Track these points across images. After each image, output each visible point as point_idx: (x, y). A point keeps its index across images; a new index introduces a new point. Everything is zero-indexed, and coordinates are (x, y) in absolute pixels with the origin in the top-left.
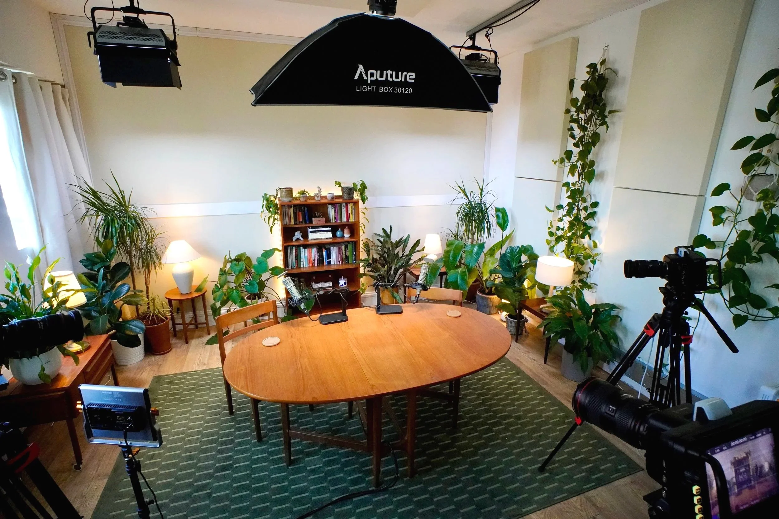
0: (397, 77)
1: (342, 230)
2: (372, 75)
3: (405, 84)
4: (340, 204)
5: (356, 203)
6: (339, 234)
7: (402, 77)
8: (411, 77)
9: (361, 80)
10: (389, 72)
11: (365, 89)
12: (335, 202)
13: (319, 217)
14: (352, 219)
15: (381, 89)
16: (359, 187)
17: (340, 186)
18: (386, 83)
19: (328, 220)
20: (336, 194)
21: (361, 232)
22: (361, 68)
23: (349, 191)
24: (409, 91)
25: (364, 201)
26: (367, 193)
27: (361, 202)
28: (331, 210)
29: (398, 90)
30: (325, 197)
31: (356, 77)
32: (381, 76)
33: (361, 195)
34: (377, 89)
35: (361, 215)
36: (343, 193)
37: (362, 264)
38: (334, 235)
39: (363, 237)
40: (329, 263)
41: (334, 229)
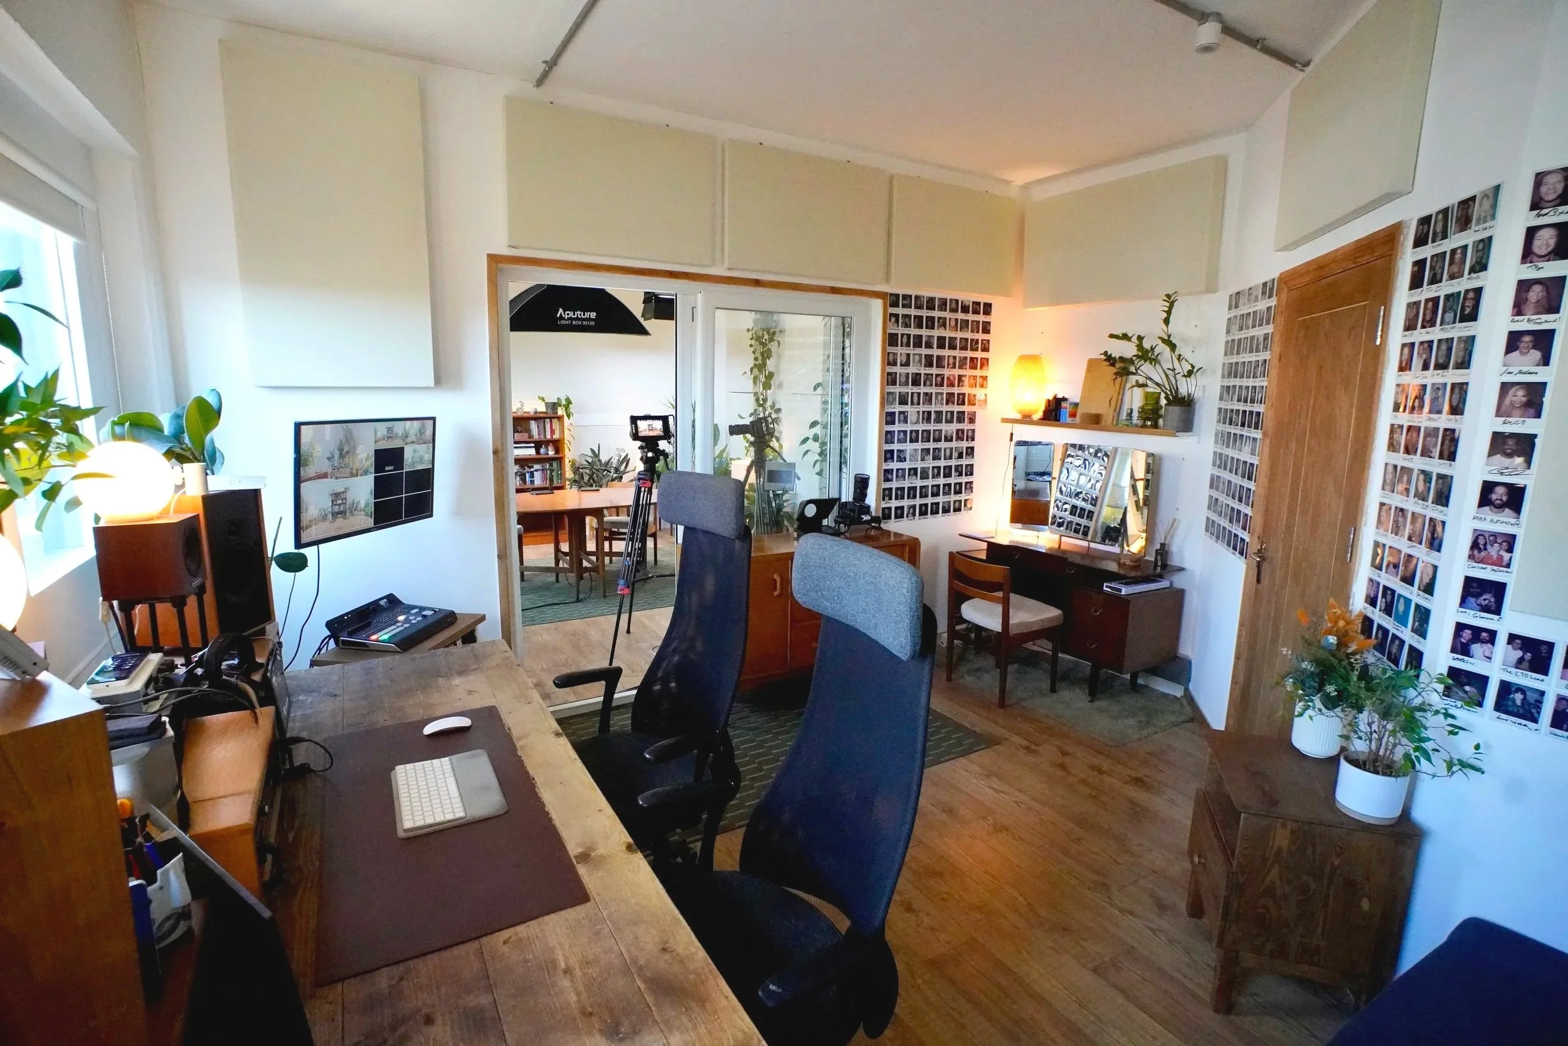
0: (584, 315)
1: (547, 447)
2: (568, 314)
3: (590, 319)
4: (544, 418)
5: (560, 418)
6: (542, 450)
7: (587, 315)
8: (593, 315)
9: (561, 318)
10: (579, 312)
11: (563, 322)
12: (538, 418)
13: (521, 432)
14: (556, 436)
15: (574, 322)
16: (564, 402)
17: (544, 401)
18: (577, 319)
19: (531, 436)
20: (539, 410)
21: (566, 450)
22: (561, 310)
23: (554, 406)
24: (593, 323)
25: (569, 416)
26: (572, 408)
27: (566, 418)
28: (533, 425)
29: (585, 323)
30: (528, 413)
31: (558, 316)
32: (574, 315)
33: (566, 409)
34: (572, 323)
35: (566, 432)
36: (547, 409)
37: (567, 483)
38: (538, 452)
39: (569, 455)
40: (532, 482)
41: (538, 445)
